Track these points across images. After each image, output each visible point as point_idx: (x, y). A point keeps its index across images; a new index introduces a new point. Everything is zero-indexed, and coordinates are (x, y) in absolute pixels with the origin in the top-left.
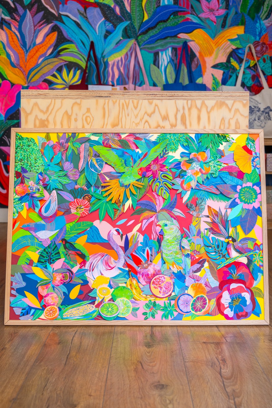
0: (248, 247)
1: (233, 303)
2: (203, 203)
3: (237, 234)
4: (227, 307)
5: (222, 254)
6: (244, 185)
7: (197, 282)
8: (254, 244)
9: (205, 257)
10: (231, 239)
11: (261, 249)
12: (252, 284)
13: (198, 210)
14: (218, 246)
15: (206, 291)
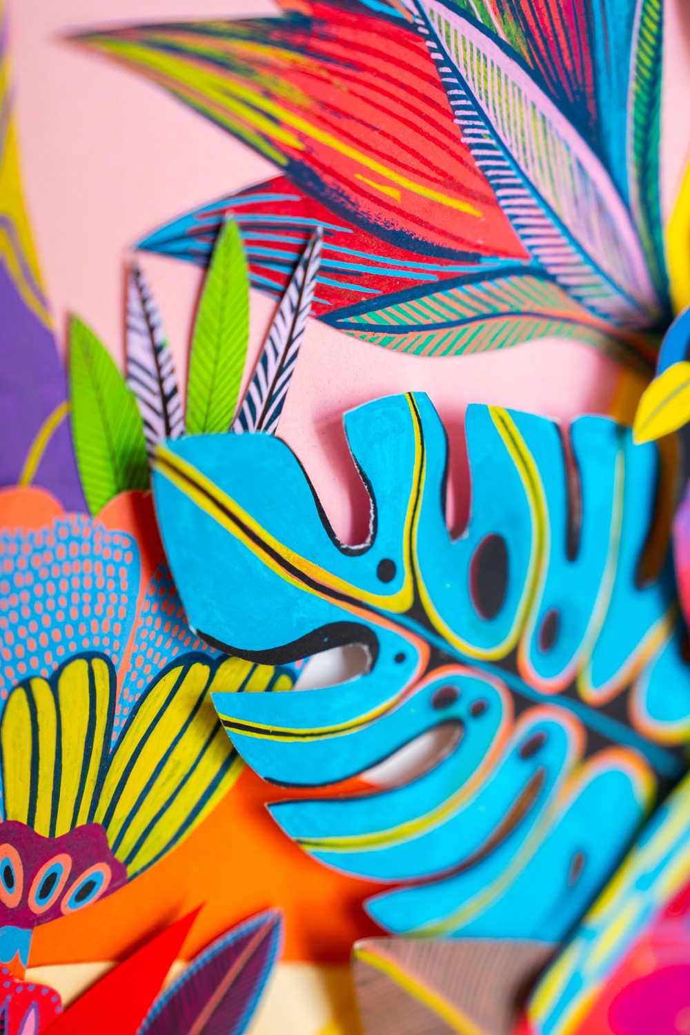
14: (491, 574)
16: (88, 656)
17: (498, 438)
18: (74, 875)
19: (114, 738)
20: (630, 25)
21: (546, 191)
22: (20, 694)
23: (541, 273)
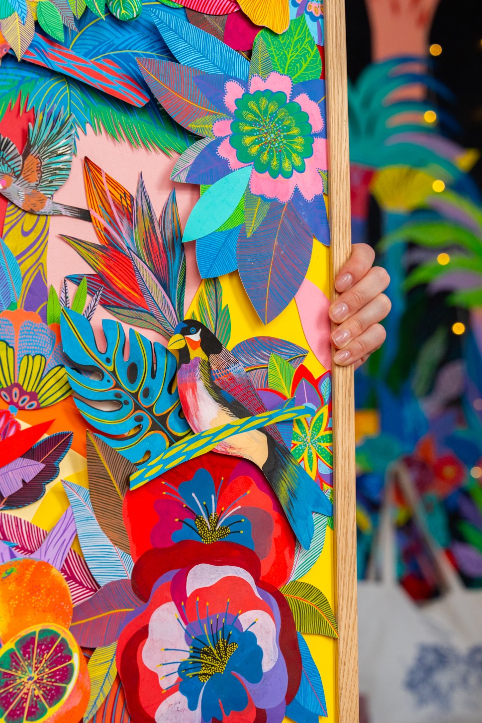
0: (271, 386)
1: (197, 665)
2: (63, 142)
3: (222, 315)
4: (171, 691)
5: (150, 410)
6: (256, 84)
7: (20, 556)
8: (294, 371)
9: (63, 425)
10: (196, 337)
11: (326, 398)
12: (282, 570)
13: (36, 176)
14: (133, 372)
15: (68, 603)
16: (42, 355)
17: (136, 339)
18: (29, 401)
19: (44, 376)
20: (178, 273)
21: (156, 299)
22: (26, 357)
23: (153, 315)
